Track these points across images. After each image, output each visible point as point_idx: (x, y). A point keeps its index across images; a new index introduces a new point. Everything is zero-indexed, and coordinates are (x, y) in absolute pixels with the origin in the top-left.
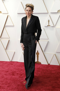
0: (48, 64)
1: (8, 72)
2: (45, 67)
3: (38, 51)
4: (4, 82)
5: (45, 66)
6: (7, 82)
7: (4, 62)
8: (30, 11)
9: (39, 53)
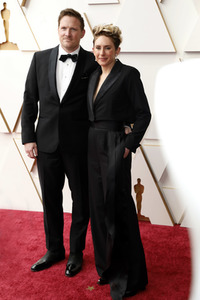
0: (175, 224)
1: (35, 249)
2: (162, 233)
3: (139, 180)
4: (20, 288)
5: (163, 231)
6: (32, 286)
7: (25, 212)
8: (107, 47)
9: (143, 187)
